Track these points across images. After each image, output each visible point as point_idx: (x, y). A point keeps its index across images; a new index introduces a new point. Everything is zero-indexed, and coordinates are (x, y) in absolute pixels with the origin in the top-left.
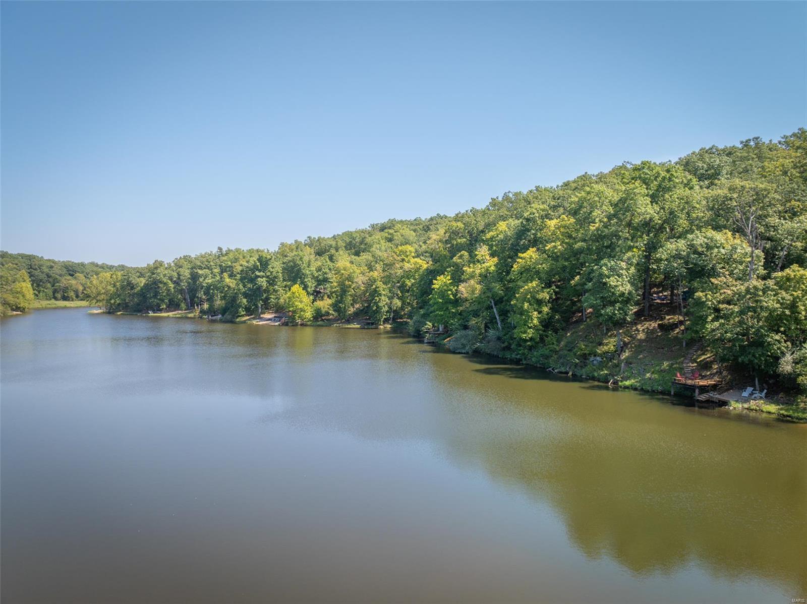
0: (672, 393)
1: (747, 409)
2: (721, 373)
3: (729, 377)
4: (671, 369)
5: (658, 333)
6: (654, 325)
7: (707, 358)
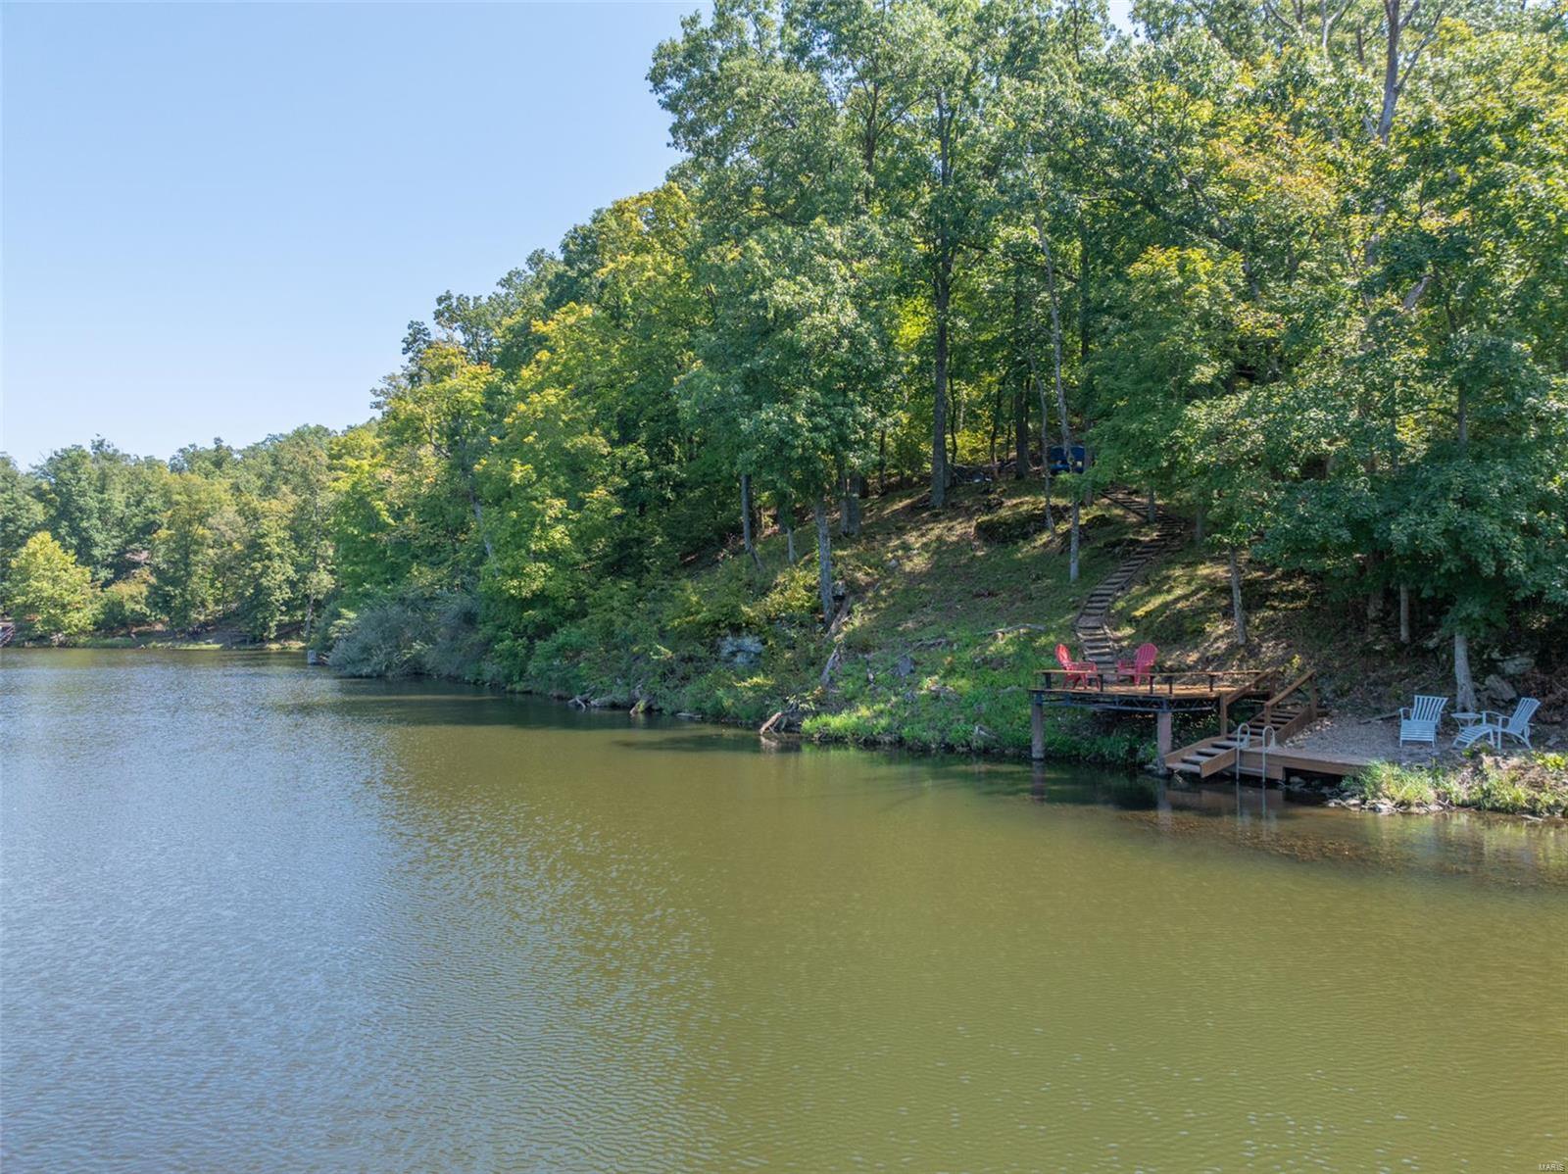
0: (1037, 752)
1: (1473, 806)
2: (1253, 652)
3: (1297, 660)
4: (1029, 654)
5: (977, 549)
6: (961, 529)
7: (1177, 600)
